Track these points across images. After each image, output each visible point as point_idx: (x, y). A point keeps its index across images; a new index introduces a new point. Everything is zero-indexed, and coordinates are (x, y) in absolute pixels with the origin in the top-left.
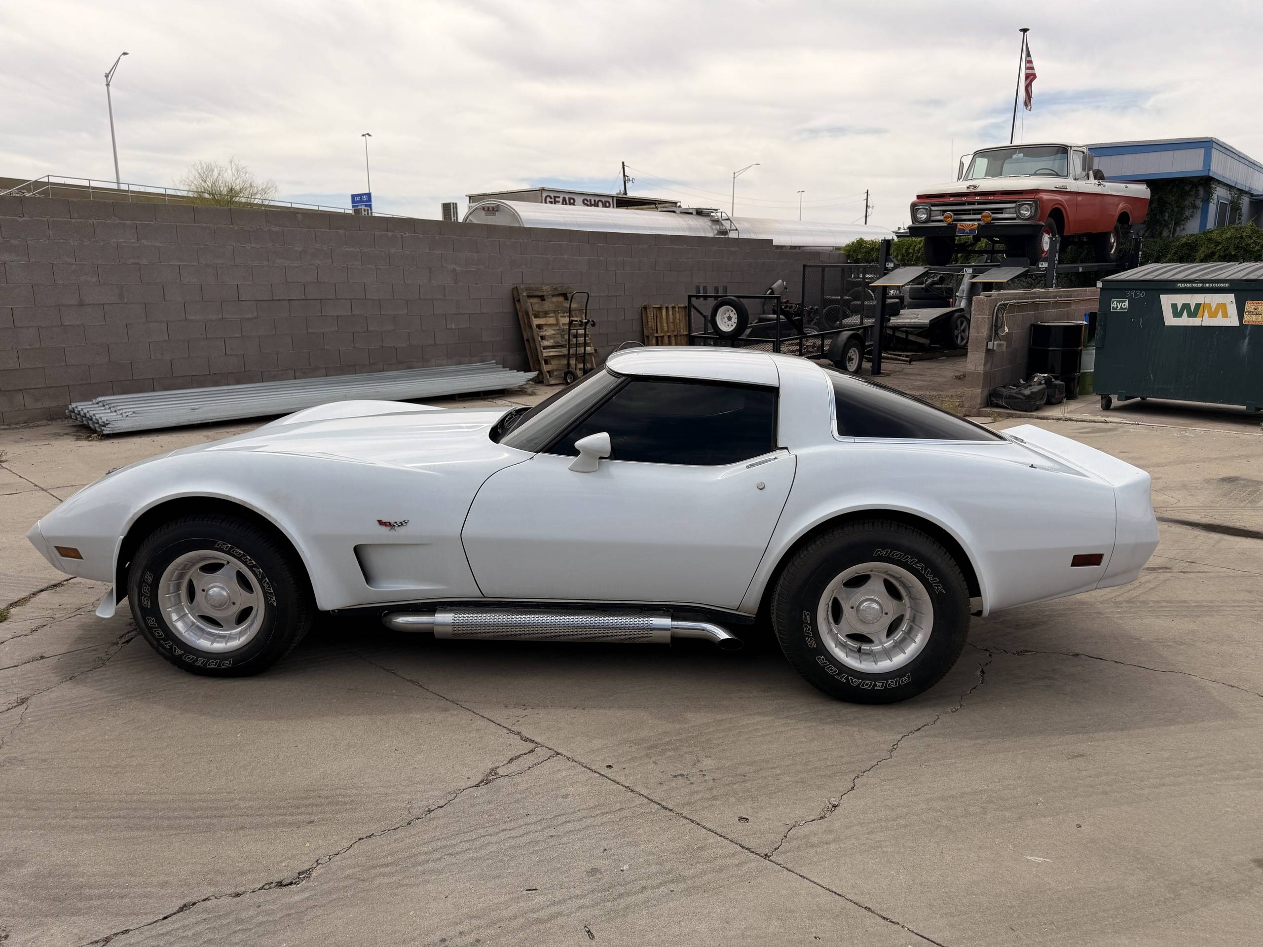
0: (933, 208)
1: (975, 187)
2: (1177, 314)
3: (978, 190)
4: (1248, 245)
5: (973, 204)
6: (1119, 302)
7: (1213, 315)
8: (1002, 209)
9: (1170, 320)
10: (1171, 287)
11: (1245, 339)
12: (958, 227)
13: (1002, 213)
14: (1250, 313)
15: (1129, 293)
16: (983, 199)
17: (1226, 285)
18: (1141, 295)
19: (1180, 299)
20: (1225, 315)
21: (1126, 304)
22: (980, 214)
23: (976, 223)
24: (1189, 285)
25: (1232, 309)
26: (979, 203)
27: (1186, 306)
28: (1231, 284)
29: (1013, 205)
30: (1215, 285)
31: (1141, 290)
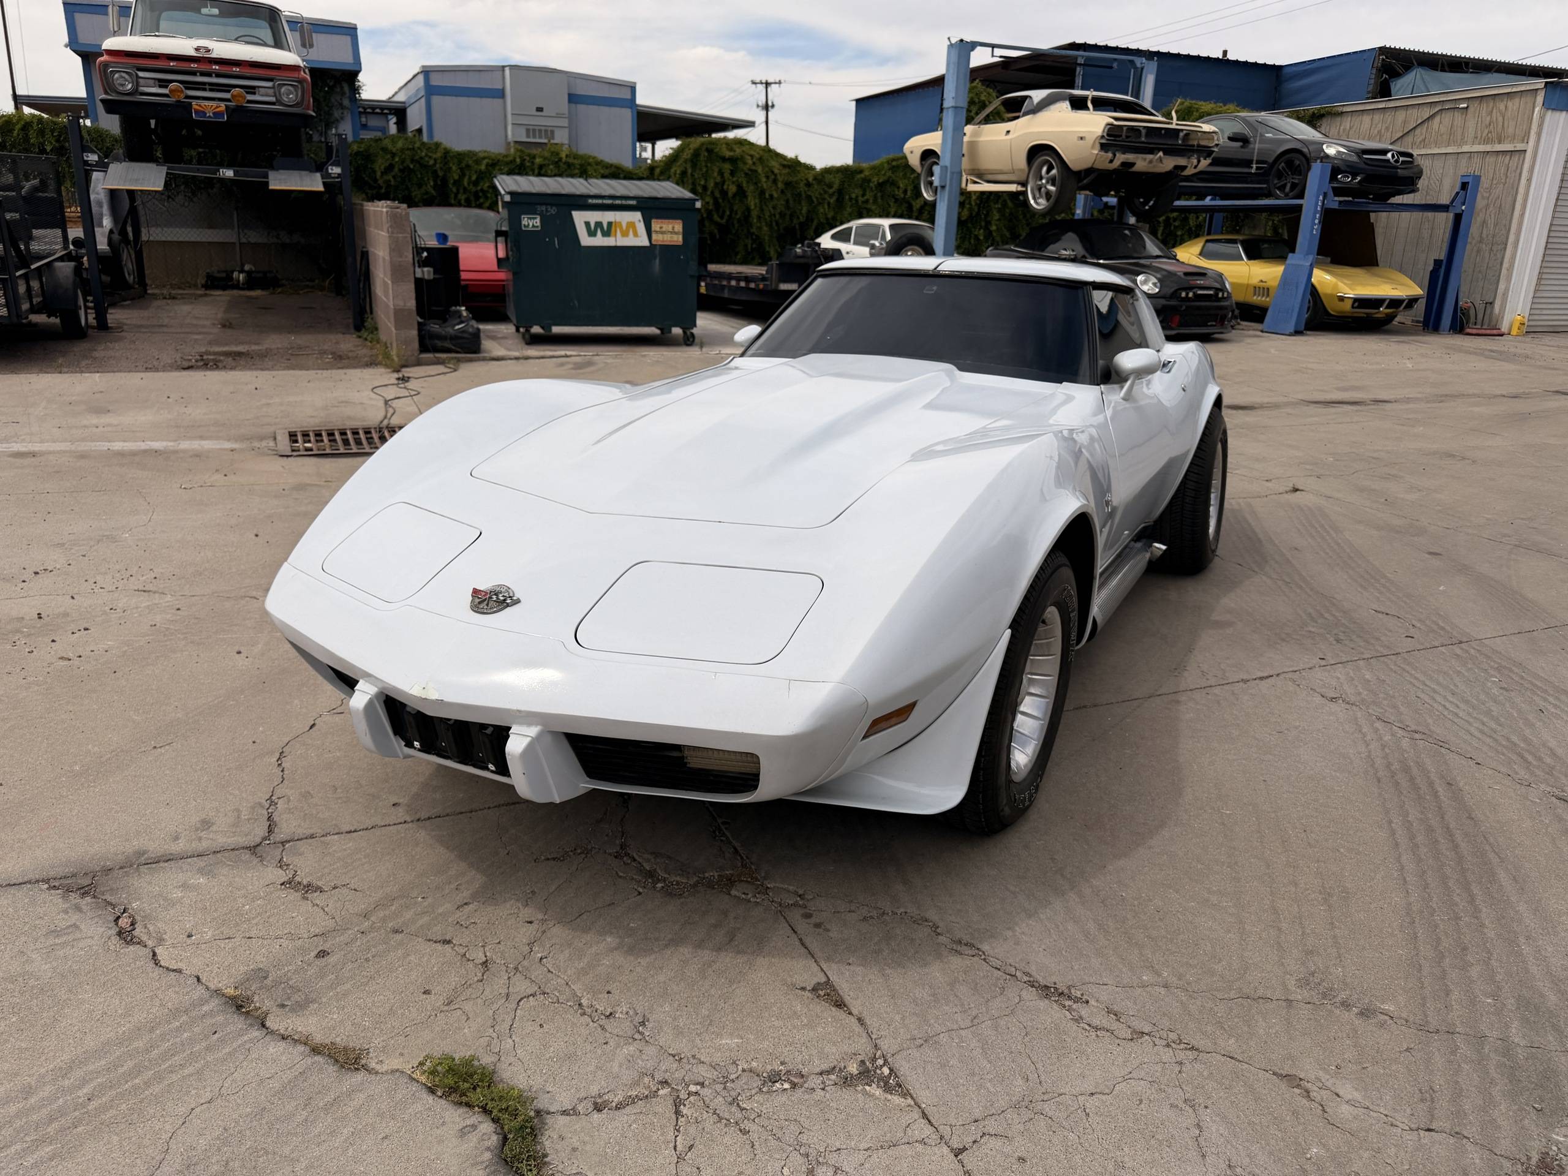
0: (141, 74)
1: (208, 51)
2: (592, 233)
3: (214, 55)
4: (421, 158)
5: (209, 75)
6: (530, 218)
7: (625, 234)
8: (254, 88)
9: (586, 240)
10: (582, 203)
11: (655, 258)
12: (195, 107)
13: (254, 93)
14: (656, 232)
15: (539, 208)
16: (225, 69)
17: (633, 202)
18: (553, 211)
19: (594, 217)
20: (636, 235)
21: (538, 220)
22: (229, 91)
23: (223, 105)
24: (600, 201)
25: (641, 228)
26: (218, 75)
27: (599, 224)
28: (638, 202)
29: (270, 84)
30: (624, 202)
31: (552, 205)
